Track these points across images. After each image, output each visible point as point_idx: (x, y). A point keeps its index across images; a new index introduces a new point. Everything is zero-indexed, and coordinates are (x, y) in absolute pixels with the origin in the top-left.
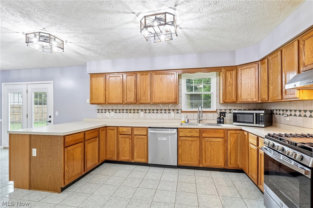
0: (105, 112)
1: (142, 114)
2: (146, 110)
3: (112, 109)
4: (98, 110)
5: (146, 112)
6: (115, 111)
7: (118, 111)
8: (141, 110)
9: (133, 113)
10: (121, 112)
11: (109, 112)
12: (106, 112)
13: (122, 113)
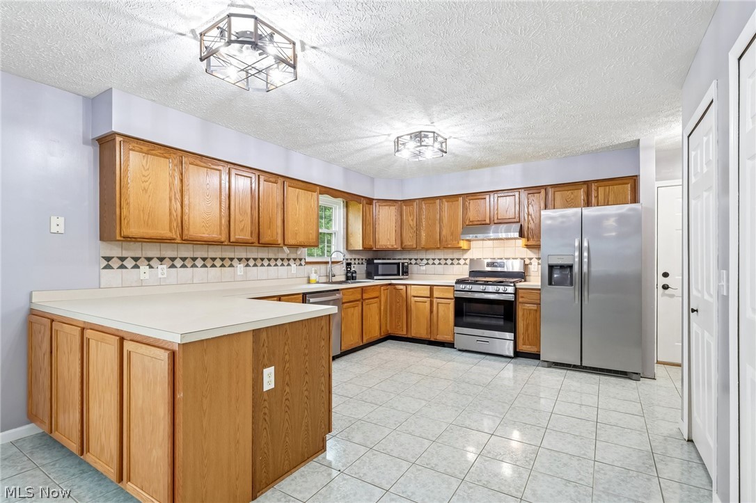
0: (136, 267)
1: (240, 268)
2: (248, 260)
3: (159, 256)
4: (108, 259)
5: (247, 265)
6: (171, 263)
7: (178, 263)
8: (238, 259)
9: (221, 266)
10: (189, 265)
11: (149, 265)
12: (139, 267)
13: (192, 267)
